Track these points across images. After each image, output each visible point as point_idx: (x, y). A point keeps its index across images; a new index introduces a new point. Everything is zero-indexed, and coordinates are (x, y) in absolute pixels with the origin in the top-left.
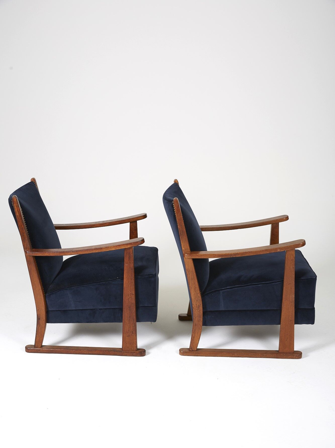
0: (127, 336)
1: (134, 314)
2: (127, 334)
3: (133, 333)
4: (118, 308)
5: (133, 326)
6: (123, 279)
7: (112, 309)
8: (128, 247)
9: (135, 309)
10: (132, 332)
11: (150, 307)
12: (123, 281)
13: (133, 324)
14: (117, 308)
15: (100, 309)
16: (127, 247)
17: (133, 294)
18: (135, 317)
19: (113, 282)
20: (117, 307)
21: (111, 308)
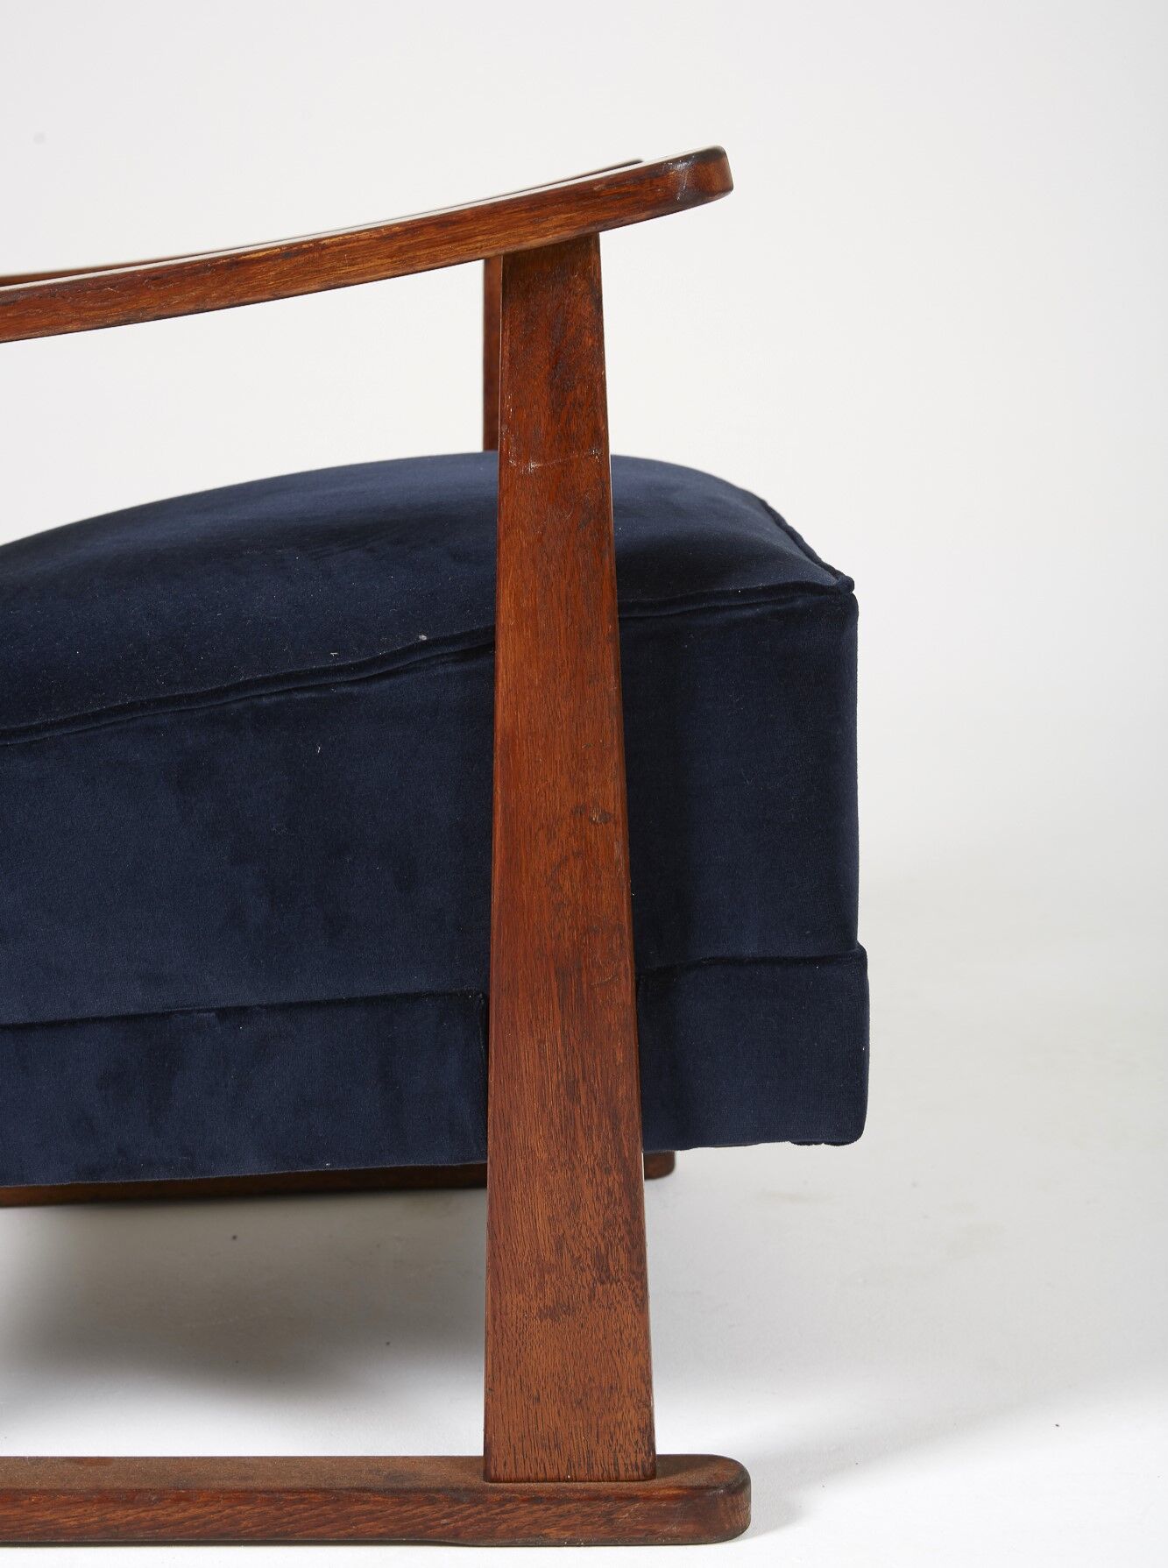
0: (542, 1315)
1: (620, 1057)
2: (541, 1287)
3: (605, 1276)
4: (431, 994)
5: (610, 1193)
6: (491, 646)
7: (370, 1002)
8: (550, 238)
9: (624, 994)
10: (601, 1262)
11: (796, 962)
12: (491, 676)
13: (608, 1171)
14: (416, 997)
15: (223, 1013)
16: (534, 242)
17: (606, 817)
18: (627, 1090)
19: (374, 687)
20: (419, 982)
21: (351, 1002)
